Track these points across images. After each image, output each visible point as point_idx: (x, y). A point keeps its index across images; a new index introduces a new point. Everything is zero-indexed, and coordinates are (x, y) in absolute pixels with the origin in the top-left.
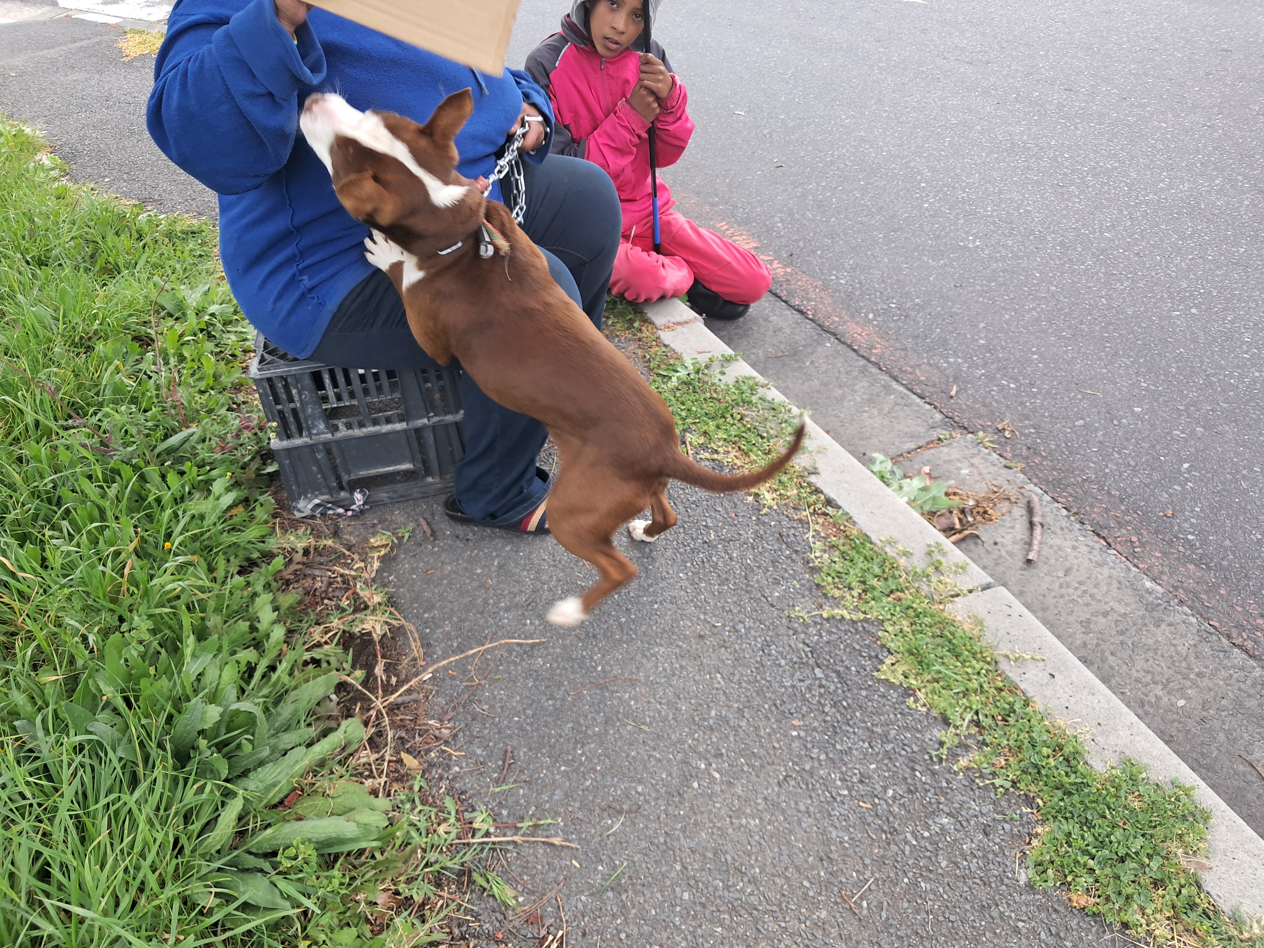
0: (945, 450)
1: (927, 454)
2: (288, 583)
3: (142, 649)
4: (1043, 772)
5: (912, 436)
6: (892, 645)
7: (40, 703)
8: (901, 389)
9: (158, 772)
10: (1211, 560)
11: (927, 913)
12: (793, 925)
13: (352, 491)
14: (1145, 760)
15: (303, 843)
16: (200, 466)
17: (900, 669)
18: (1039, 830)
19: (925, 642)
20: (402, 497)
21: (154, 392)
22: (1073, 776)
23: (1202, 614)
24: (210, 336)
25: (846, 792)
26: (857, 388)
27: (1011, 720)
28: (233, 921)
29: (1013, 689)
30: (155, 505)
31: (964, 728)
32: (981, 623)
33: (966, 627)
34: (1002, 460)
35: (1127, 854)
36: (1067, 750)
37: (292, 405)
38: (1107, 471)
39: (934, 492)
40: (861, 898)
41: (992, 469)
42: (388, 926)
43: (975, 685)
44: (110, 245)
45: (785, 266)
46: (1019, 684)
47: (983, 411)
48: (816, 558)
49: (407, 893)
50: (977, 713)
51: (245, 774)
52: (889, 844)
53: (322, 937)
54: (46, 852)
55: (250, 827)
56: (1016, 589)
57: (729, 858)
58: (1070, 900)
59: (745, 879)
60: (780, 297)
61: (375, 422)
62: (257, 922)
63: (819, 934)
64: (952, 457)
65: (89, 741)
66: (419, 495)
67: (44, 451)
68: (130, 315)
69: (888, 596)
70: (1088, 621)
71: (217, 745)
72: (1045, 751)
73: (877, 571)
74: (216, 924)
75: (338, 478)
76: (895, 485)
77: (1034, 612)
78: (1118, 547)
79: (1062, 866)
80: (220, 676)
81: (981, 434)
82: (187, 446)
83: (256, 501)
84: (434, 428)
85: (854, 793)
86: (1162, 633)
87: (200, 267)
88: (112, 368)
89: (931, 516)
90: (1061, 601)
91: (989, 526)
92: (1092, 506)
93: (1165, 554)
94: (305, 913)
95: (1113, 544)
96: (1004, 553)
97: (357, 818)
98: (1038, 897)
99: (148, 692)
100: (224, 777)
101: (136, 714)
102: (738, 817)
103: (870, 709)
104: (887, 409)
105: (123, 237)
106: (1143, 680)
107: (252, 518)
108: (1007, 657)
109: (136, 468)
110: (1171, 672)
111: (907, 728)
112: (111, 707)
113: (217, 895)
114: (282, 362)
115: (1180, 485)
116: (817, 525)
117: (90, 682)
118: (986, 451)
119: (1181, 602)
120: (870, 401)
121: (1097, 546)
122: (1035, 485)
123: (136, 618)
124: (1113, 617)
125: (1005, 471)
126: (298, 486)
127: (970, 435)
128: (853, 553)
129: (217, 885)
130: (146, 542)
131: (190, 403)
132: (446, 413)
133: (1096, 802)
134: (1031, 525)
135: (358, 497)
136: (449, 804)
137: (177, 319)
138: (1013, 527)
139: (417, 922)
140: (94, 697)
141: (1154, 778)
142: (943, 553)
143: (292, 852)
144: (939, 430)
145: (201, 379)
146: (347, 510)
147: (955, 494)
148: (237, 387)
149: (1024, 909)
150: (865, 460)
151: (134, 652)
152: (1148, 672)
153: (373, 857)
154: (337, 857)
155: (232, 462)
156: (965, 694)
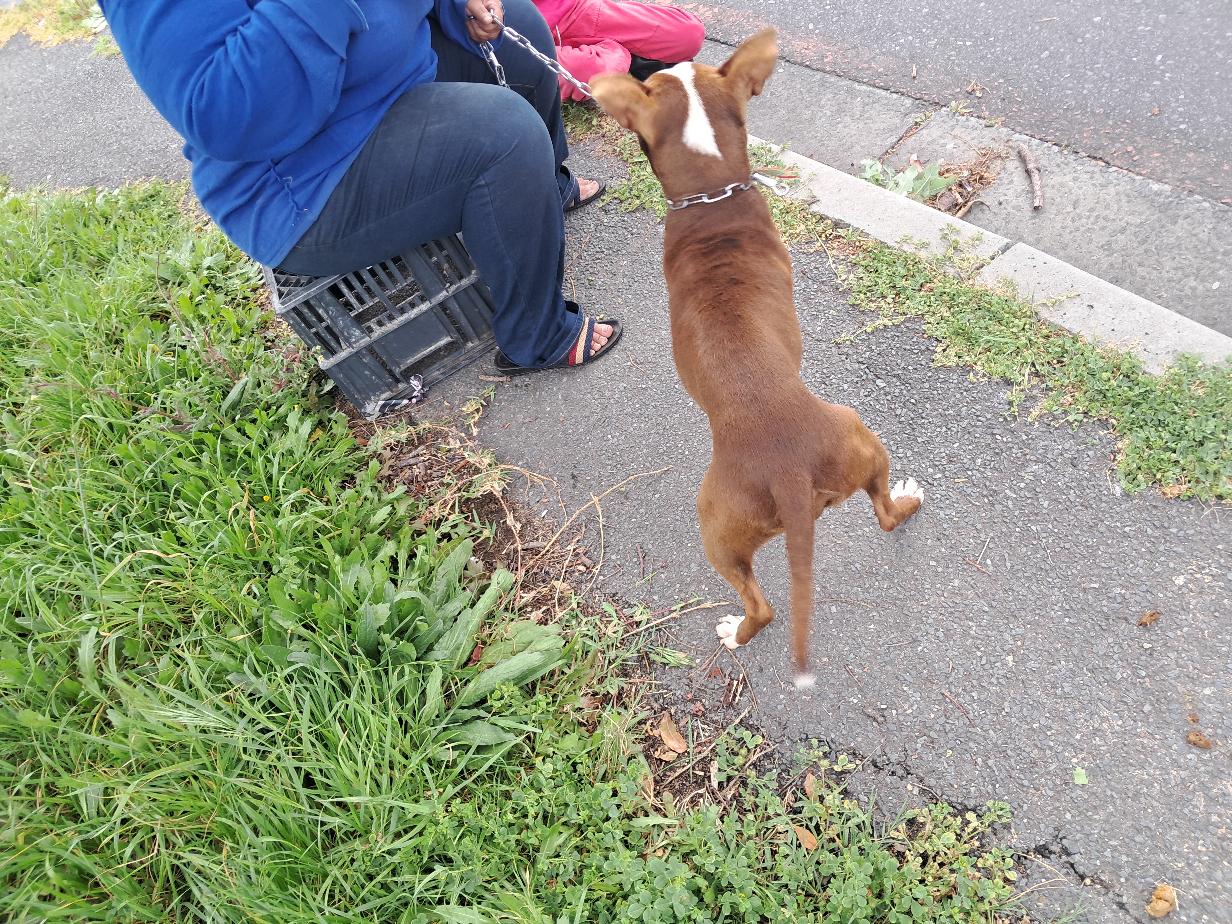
0: (925, 132)
1: (910, 142)
2: (389, 479)
3: (299, 581)
4: (1109, 394)
5: (890, 131)
6: (938, 333)
7: (239, 655)
8: (865, 87)
9: (362, 673)
10: (1207, 141)
11: (1044, 550)
12: (934, 600)
13: (407, 380)
14: (1197, 350)
15: (504, 684)
16: (267, 408)
17: (952, 352)
18: (1120, 445)
19: (967, 319)
20: (452, 369)
21: (196, 359)
22: (1136, 388)
23: (1213, 196)
24: (216, 288)
25: (940, 475)
26: (822, 102)
27: (1066, 360)
28: (474, 764)
29: (1059, 332)
30: (246, 457)
31: (1026, 382)
32: (1011, 283)
33: (998, 292)
34: (981, 121)
35: (1204, 437)
36: (1125, 368)
37: (324, 324)
38: (1085, 92)
39: (928, 177)
40: (984, 558)
41: (975, 134)
42: (599, 722)
43: (1023, 341)
44: (85, 238)
45: (711, 8)
46: (1063, 325)
47: (949, 79)
48: (844, 281)
49: (603, 691)
50: (1033, 365)
51: (430, 648)
52: (993, 505)
53: (550, 750)
54: (304, 766)
55: (453, 689)
56: (1032, 239)
57: (857, 565)
58: (1164, 493)
59: (879, 578)
60: (718, 41)
61: (402, 311)
62: (494, 757)
63: (958, 600)
64: (934, 137)
65: (295, 671)
66: (467, 362)
67: (131, 448)
68: (138, 298)
69: (920, 290)
70: (1109, 243)
71: (396, 634)
72: (1105, 375)
73: (903, 271)
74: (462, 772)
75: (391, 373)
76: (891, 184)
77: (1054, 254)
78: (1117, 162)
79: (1149, 468)
80: (373, 578)
81: (953, 103)
82: (246, 395)
83: (329, 420)
84: (455, 296)
85: (947, 474)
86: (1181, 228)
87: (174, 227)
88: (149, 353)
89: (933, 200)
90: (1077, 234)
91: (989, 190)
92: (1080, 132)
93: (1162, 152)
94: (528, 738)
95: (1111, 162)
96: (1010, 210)
97: (538, 647)
98: (1135, 502)
99: (323, 613)
100: (414, 658)
101: (321, 635)
102: (853, 531)
103: (936, 398)
104: (858, 113)
105: (92, 227)
106: (1175, 278)
107: (333, 436)
108: (1044, 305)
109: (216, 433)
110: (1198, 260)
111: (975, 401)
112: (296, 637)
113: (454, 748)
114: (299, 289)
115: (1158, 79)
116: (834, 251)
117: (271, 623)
118: (964, 118)
119: (1191, 192)
120: (840, 111)
121: (1097, 169)
122: (1020, 133)
123: (281, 559)
124: (1131, 230)
125: (987, 131)
126: (360, 393)
127: (944, 109)
128: (875, 264)
129: (450, 741)
130: (254, 491)
131: (230, 356)
132: (461, 278)
133: (1164, 402)
134: (1028, 172)
135: (415, 383)
136: (608, 608)
137: (179, 285)
138: (1011, 182)
139: (621, 710)
140: (279, 634)
141: (1209, 362)
142: (957, 232)
143: (497, 694)
144: (913, 115)
145: (227, 331)
146: (410, 399)
147: (948, 171)
148: (263, 326)
149: (1126, 515)
150: (855, 170)
151: (293, 586)
152: (1177, 269)
153: (563, 673)
154: (534, 685)
155: (293, 394)
156: (1018, 351)
